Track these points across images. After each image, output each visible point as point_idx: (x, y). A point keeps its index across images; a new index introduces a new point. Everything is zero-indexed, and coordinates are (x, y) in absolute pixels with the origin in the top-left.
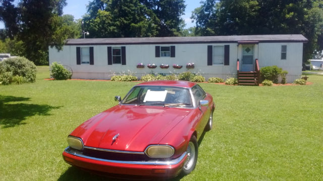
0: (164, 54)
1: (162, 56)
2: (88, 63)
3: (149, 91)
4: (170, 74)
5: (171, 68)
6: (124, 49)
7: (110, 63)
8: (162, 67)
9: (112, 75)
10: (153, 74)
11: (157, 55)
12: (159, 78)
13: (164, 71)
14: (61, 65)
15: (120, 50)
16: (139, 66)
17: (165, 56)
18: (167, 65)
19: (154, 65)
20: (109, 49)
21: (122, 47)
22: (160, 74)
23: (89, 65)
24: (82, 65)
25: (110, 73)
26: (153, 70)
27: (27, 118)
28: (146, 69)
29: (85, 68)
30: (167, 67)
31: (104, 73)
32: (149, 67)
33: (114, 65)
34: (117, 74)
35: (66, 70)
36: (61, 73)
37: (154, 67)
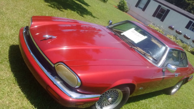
0: (192, 29)
1: (190, 29)
2: (142, 8)
3: (133, 29)
4: (187, 44)
5: (191, 40)
6: (168, 11)
7: (154, 15)
8: (185, 36)
9: (150, 23)
10: (176, 38)
11: (187, 27)
12: (177, 42)
13: (184, 40)
14: (126, 2)
15: (165, 10)
16: (171, 28)
17: (192, 30)
18: (189, 37)
19: (181, 32)
20: (159, 6)
21: (168, 10)
22: (181, 40)
23: (141, 10)
24: (138, 8)
25: (150, 22)
26: (178, 35)
27: (69, 10)
28: (174, 32)
29: (138, 11)
30: (188, 38)
31: (146, 20)
32: (177, 32)
33: (155, 18)
34: (154, 24)
35: (127, 6)
36: (123, 7)
37: (180, 33)
